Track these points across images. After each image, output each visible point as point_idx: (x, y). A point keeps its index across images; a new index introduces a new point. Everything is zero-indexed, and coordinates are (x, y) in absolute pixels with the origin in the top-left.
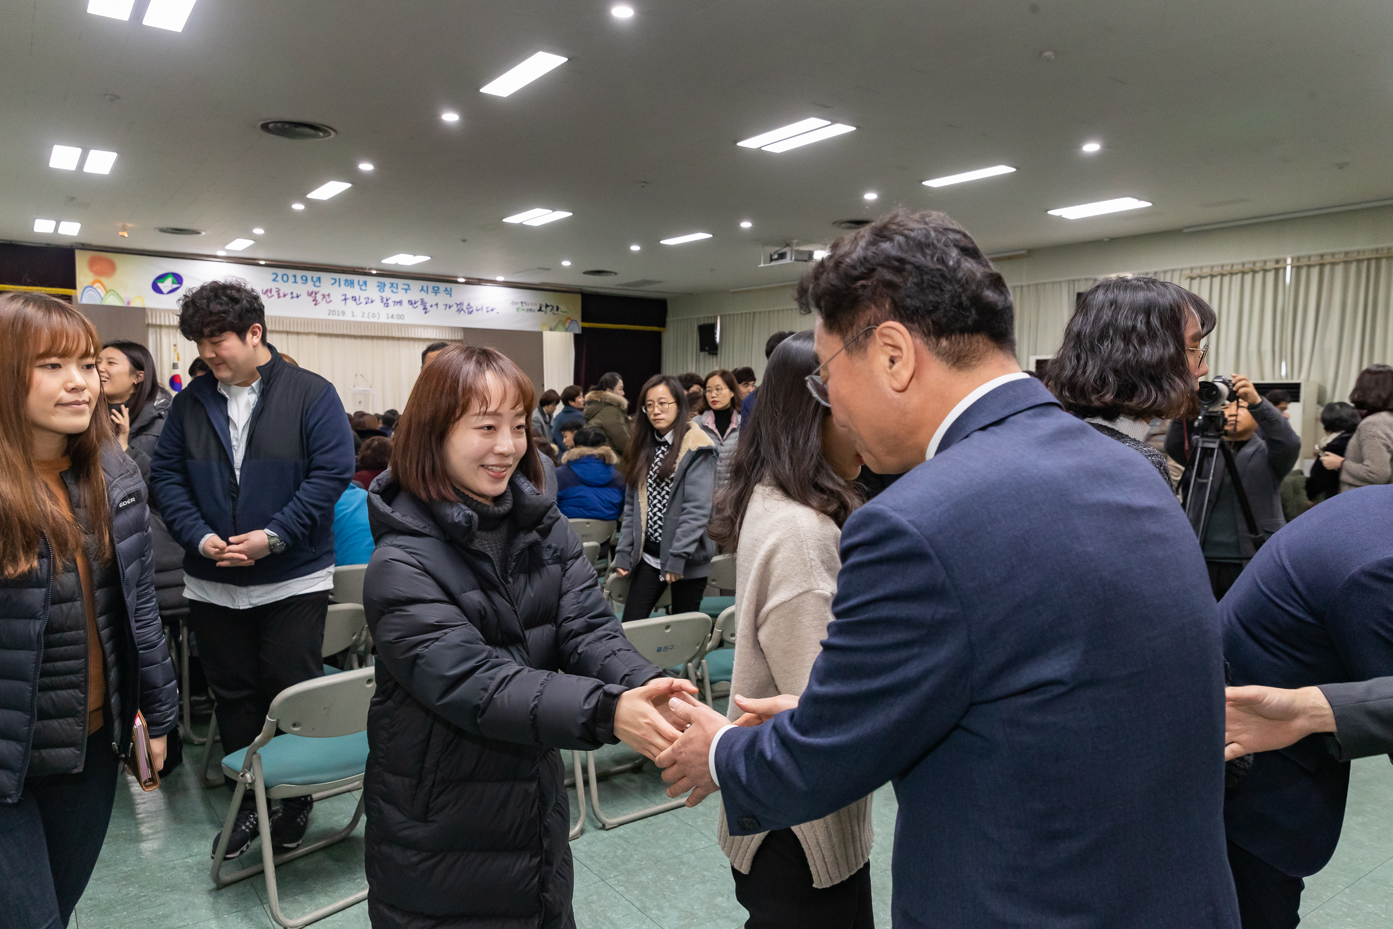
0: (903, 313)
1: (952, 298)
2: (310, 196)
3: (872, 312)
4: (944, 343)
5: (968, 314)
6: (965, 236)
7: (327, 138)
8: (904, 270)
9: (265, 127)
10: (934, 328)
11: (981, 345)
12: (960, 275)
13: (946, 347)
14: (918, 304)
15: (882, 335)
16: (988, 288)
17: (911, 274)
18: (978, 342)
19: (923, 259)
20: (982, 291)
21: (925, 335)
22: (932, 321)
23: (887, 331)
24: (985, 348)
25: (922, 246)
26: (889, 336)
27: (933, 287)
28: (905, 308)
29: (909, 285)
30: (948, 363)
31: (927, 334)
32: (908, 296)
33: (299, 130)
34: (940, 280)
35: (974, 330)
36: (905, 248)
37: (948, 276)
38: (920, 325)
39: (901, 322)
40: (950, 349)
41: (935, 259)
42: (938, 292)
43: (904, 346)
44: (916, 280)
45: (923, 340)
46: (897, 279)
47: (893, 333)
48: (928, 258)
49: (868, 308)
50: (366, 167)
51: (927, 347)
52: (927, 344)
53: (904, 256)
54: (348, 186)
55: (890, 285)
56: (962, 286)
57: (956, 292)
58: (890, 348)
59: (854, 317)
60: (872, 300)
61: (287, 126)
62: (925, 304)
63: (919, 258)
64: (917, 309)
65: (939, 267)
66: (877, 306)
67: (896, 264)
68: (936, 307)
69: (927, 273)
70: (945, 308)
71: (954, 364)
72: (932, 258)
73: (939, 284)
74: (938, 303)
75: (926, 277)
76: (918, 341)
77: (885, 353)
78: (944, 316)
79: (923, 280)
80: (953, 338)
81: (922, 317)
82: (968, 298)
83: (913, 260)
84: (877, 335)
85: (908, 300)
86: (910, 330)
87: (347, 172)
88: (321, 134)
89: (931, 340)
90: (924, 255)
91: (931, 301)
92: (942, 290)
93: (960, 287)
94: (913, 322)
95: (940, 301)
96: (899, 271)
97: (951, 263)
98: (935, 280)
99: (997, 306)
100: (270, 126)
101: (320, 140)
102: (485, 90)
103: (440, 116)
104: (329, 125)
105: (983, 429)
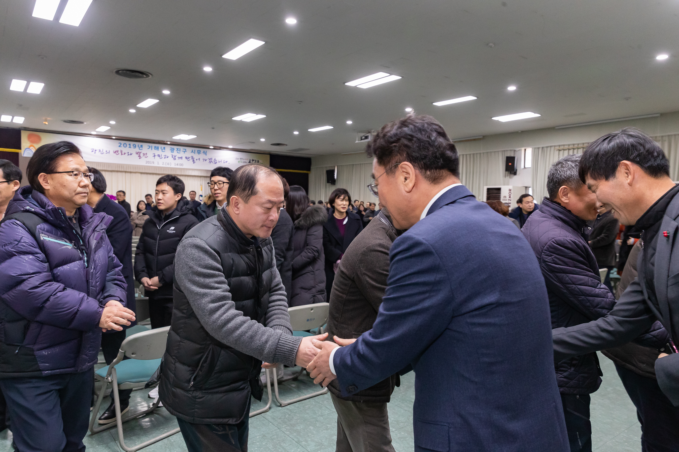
0: (411, 158)
1: (433, 154)
2: (138, 106)
3: (398, 157)
5: (439, 161)
6: (440, 127)
7: (148, 78)
8: (413, 140)
9: (117, 72)
10: (424, 166)
11: (444, 174)
12: (436, 144)
13: (429, 174)
14: (418, 155)
15: (402, 168)
16: (448, 150)
17: (416, 142)
18: (443, 172)
19: (421, 136)
20: (446, 151)
21: (420, 169)
22: (424, 163)
23: (404, 166)
24: (446, 175)
25: (421, 130)
26: (405, 168)
27: (425, 148)
28: (412, 157)
29: (414, 147)
30: (430, 181)
32: (414, 152)
33: (133, 74)
34: (428, 145)
35: (442, 167)
36: (414, 130)
37: (431, 144)
38: (418, 164)
39: (410, 163)
40: (431, 175)
41: (426, 136)
42: (426, 150)
43: (411, 173)
44: (417, 145)
45: (419, 171)
46: (409, 144)
47: (407, 167)
48: (423, 135)
49: (396, 155)
50: (166, 92)
51: (421, 174)
52: (421, 172)
53: (413, 134)
54: (157, 101)
55: (406, 146)
56: (437, 149)
57: (434, 151)
58: (405, 173)
59: (390, 159)
60: (398, 152)
61: (128, 72)
62: (421, 155)
63: (419, 136)
64: (417, 158)
65: (428, 140)
66: (401, 155)
67: (410, 137)
68: (426, 157)
69: (422, 142)
70: (429, 158)
71: (432, 182)
72: (425, 135)
73: (427, 147)
74: (427, 155)
75: (422, 144)
76: (417, 171)
77: (403, 175)
78: (429, 161)
79: (420, 145)
80: (432, 171)
81: (420, 161)
82: (440, 154)
83: (417, 136)
84: (400, 169)
85: (414, 153)
86: (414, 166)
87: (156, 94)
88: (145, 76)
89: (423, 171)
90: (422, 134)
91: (423, 154)
92: (428, 150)
93: (436, 149)
94: (416, 163)
95: (427, 154)
96: (410, 140)
97: (433, 138)
98: (426, 145)
99: (452, 158)
100: (120, 72)
101: (144, 79)
102: (225, 56)
103: (203, 68)
104: (149, 72)
105: (447, 205)
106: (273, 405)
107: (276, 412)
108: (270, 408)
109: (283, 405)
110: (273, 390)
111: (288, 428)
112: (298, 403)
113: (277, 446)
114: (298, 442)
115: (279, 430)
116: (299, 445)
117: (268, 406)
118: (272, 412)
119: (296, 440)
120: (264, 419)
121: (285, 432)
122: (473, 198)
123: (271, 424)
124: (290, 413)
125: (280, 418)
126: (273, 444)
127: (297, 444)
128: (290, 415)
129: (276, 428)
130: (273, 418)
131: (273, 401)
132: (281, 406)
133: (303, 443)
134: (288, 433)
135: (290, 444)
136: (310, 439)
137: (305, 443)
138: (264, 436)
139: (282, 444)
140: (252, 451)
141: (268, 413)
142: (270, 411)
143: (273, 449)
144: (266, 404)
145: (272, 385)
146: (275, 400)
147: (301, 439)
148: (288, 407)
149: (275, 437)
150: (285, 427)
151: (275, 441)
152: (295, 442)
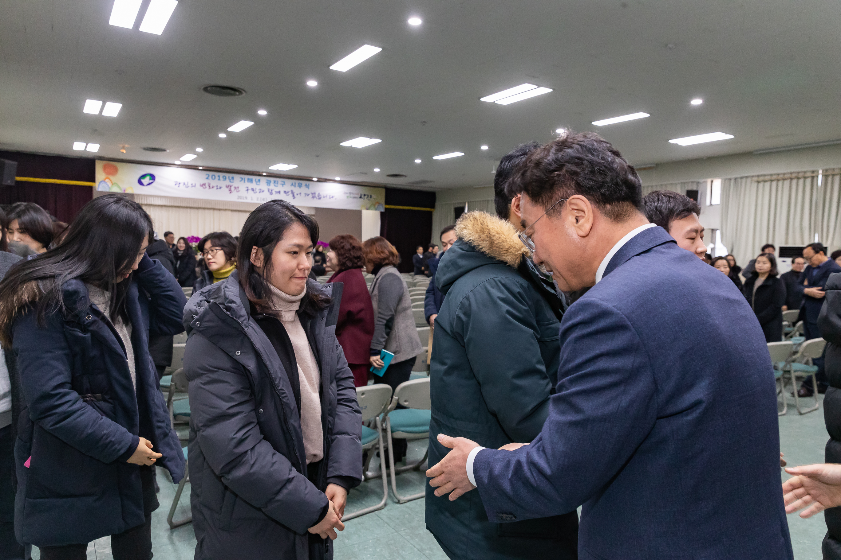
0: (584, 189)
1: (612, 180)
2: (229, 129)
3: (564, 190)
4: (608, 207)
5: (621, 189)
7: (241, 96)
8: (582, 164)
9: (206, 89)
10: (602, 198)
11: (629, 208)
12: (615, 166)
13: (609, 209)
14: (592, 183)
15: (571, 204)
16: (630, 174)
17: (587, 166)
18: (627, 205)
19: (592, 157)
20: (627, 176)
21: (598, 203)
22: (601, 194)
23: (573, 201)
24: (631, 210)
25: (591, 150)
26: (576, 204)
27: (600, 173)
28: (585, 187)
29: (586, 172)
30: (611, 219)
32: (586, 179)
33: (224, 91)
34: (604, 169)
35: (625, 199)
36: (581, 151)
37: (608, 167)
39: (584, 195)
40: (612, 210)
41: (600, 157)
42: (603, 176)
43: (586, 210)
44: (590, 169)
45: (597, 206)
46: (578, 170)
47: (578, 202)
48: (596, 156)
49: (562, 188)
50: (262, 112)
51: (599, 210)
52: (599, 207)
53: (581, 156)
54: (251, 123)
55: (574, 173)
57: (613, 176)
58: (576, 211)
59: (552, 194)
60: (564, 183)
61: (218, 89)
62: (596, 183)
63: (590, 157)
64: (591, 187)
65: (602, 161)
66: (568, 187)
67: (577, 161)
68: (603, 185)
69: (596, 165)
70: (608, 186)
71: (614, 219)
72: (598, 156)
75: (596, 168)
76: (593, 206)
77: (573, 214)
78: (608, 190)
79: (594, 169)
80: (614, 204)
81: (596, 191)
83: (586, 158)
84: (568, 203)
85: (586, 181)
86: (588, 199)
87: (251, 115)
88: (237, 93)
89: (601, 205)
90: (593, 155)
91: (600, 182)
92: (605, 175)
93: (616, 173)
94: (590, 195)
95: (604, 181)
96: (579, 164)
97: (609, 159)
98: (600, 169)
99: (634, 184)
100: (209, 88)
101: (236, 97)
102: (333, 67)
103: (306, 83)
104: (242, 88)
105: (639, 255)
106: (390, 502)
107: (393, 510)
108: (385, 505)
109: (401, 502)
110: (389, 482)
111: (408, 531)
112: (420, 499)
113: (394, 553)
114: (421, 550)
115: (396, 533)
116: (422, 554)
117: (383, 502)
118: (388, 510)
119: (418, 547)
120: (379, 518)
121: (404, 536)
122: (674, 244)
123: (386, 525)
124: (410, 512)
125: (398, 519)
126: (389, 551)
127: (419, 552)
128: (410, 515)
129: (393, 531)
130: (389, 518)
131: (389, 496)
132: (399, 502)
133: (427, 551)
134: (408, 537)
135: (411, 553)
136: (435, 547)
137: (430, 552)
138: (378, 540)
139: (401, 552)
140: (364, 559)
141: (382, 511)
142: (386, 509)
143: (390, 557)
144: (381, 499)
145: (389, 475)
146: (392, 495)
147: (424, 547)
148: (408, 504)
149: (392, 542)
150: (404, 530)
151: (392, 547)
152: (416, 550)
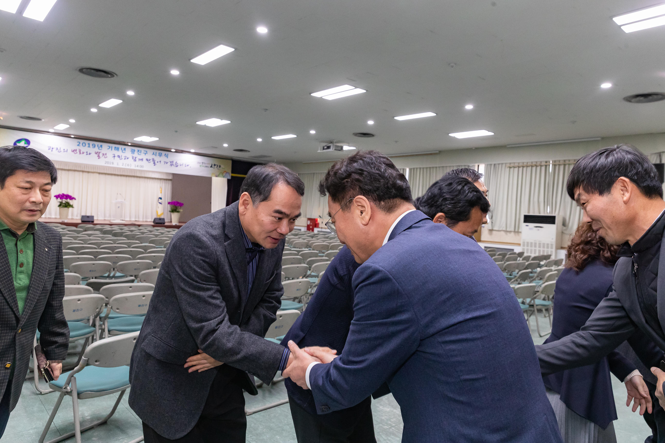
0: (365, 191)
1: (384, 184)
2: (100, 105)
3: (352, 192)
4: (383, 203)
5: (391, 191)
7: (112, 78)
8: (363, 174)
9: (81, 71)
10: (378, 197)
11: (398, 202)
12: (386, 175)
13: (383, 205)
14: (370, 188)
15: (356, 201)
16: (399, 180)
17: (366, 176)
18: (396, 200)
20: (396, 181)
21: (374, 201)
22: (377, 195)
23: (359, 200)
24: (400, 203)
25: (370, 163)
26: (360, 202)
27: (376, 181)
29: (366, 180)
30: (385, 211)
31: (375, 200)
32: (366, 185)
33: (98, 73)
34: (378, 177)
35: (395, 197)
36: (363, 165)
37: (382, 175)
38: (372, 196)
39: (365, 196)
40: (385, 205)
41: (376, 169)
43: (366, 206)
44: (368, 178)
45: (374, 203)
46: (360, 178)
47: (361, 200)
48: (373, 168)
49: (350, 190)
50: (130, 93)
51: (375, 206)
53: (362, 168)
54: (120, 101)
55: (358, 180)
56: (388, 179)
57: (385, 182)
58: (360, 207)
59: (344, 194)
60: (351, 187)
61: (92, 71)
62: (373, 188)
63: (369, 169)
64: (370, 190)
65: (378, 172)
66: (354, 190)
67: (360, 171)
68: (378, 189)
69: (373, 175)
70: (382, 189)
71: (387, 212)
73: (378, 179)
76: (372, 203)
77: (359, 209)
78: (382, 192)
79: (371, 178)
80: (386, 201)
81: (373, 193)
82: (391, 184)
83: (366, 170)
84: (354, 201)
86: (368, 199)
87: (120, 95)
88: (109, 76)
89: (377, 202)
90: (371, 168)
94: (369, 195)
95: (379, 186)
96: (361, 174)
97: (382, 170)
98: (376, 177)
99: (403, 187)
100: (84, 70)
101: (108, 79)
102: (194, 61)
103: (170, 71)
104: (114, 72)
